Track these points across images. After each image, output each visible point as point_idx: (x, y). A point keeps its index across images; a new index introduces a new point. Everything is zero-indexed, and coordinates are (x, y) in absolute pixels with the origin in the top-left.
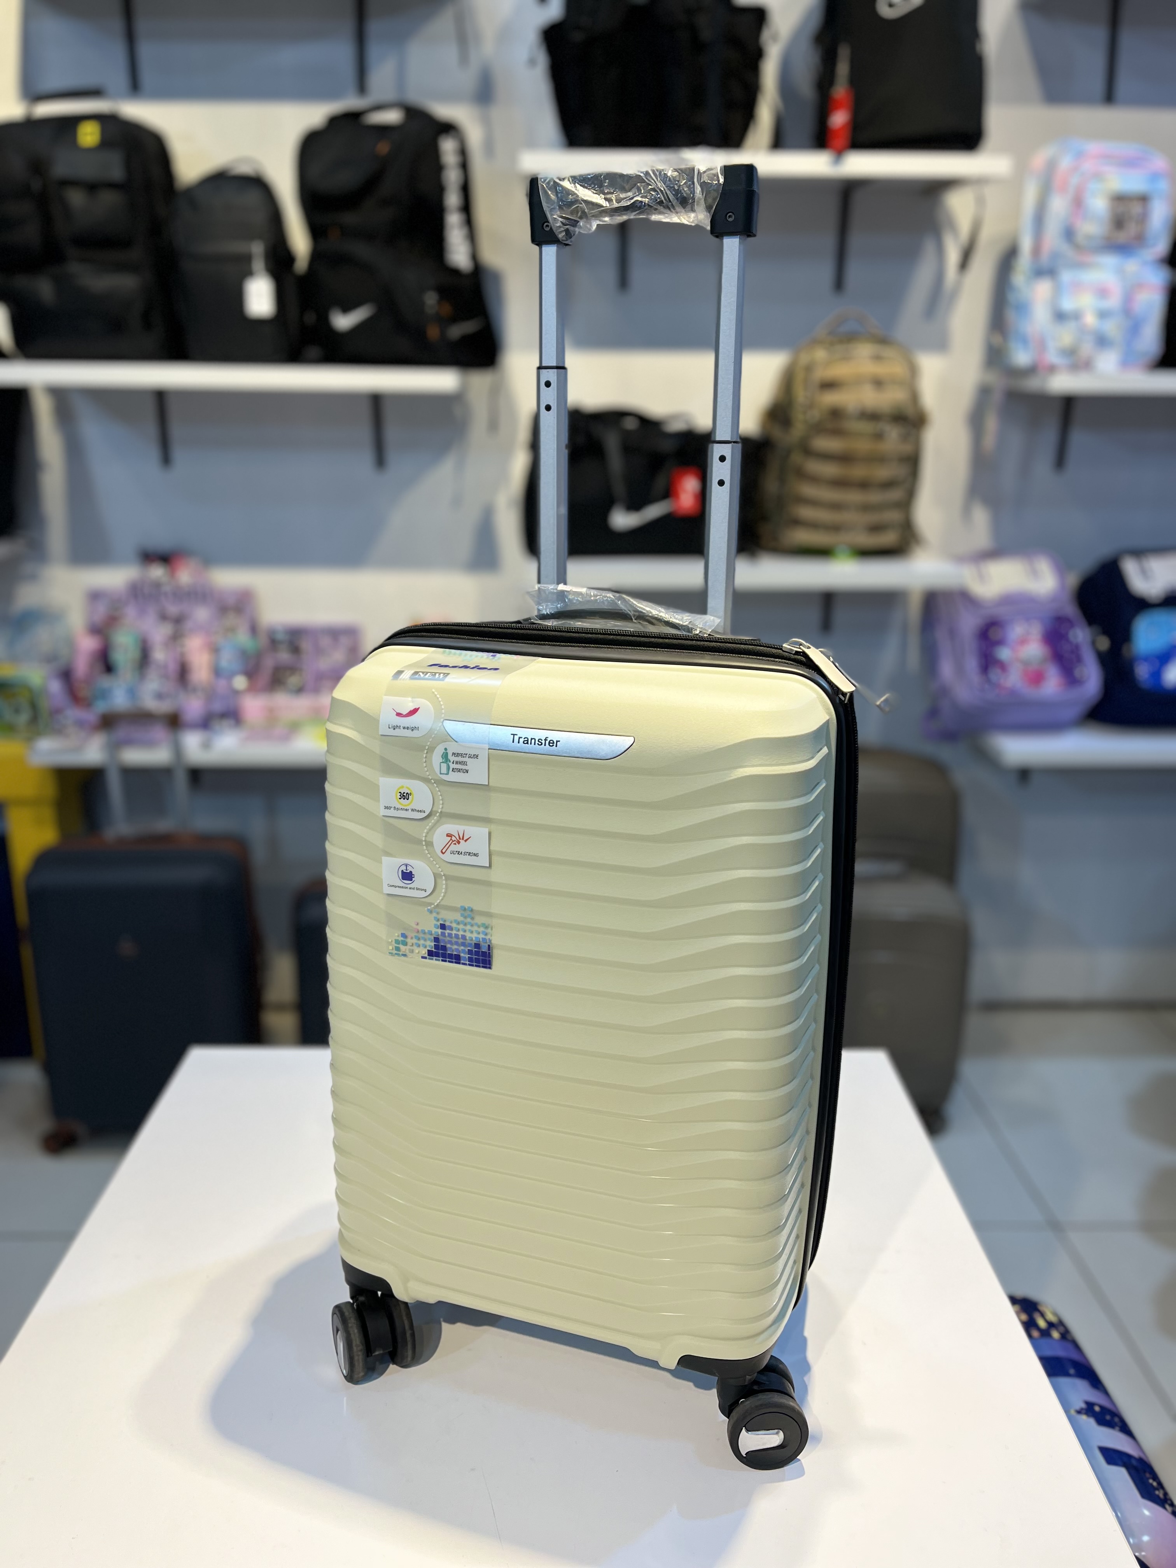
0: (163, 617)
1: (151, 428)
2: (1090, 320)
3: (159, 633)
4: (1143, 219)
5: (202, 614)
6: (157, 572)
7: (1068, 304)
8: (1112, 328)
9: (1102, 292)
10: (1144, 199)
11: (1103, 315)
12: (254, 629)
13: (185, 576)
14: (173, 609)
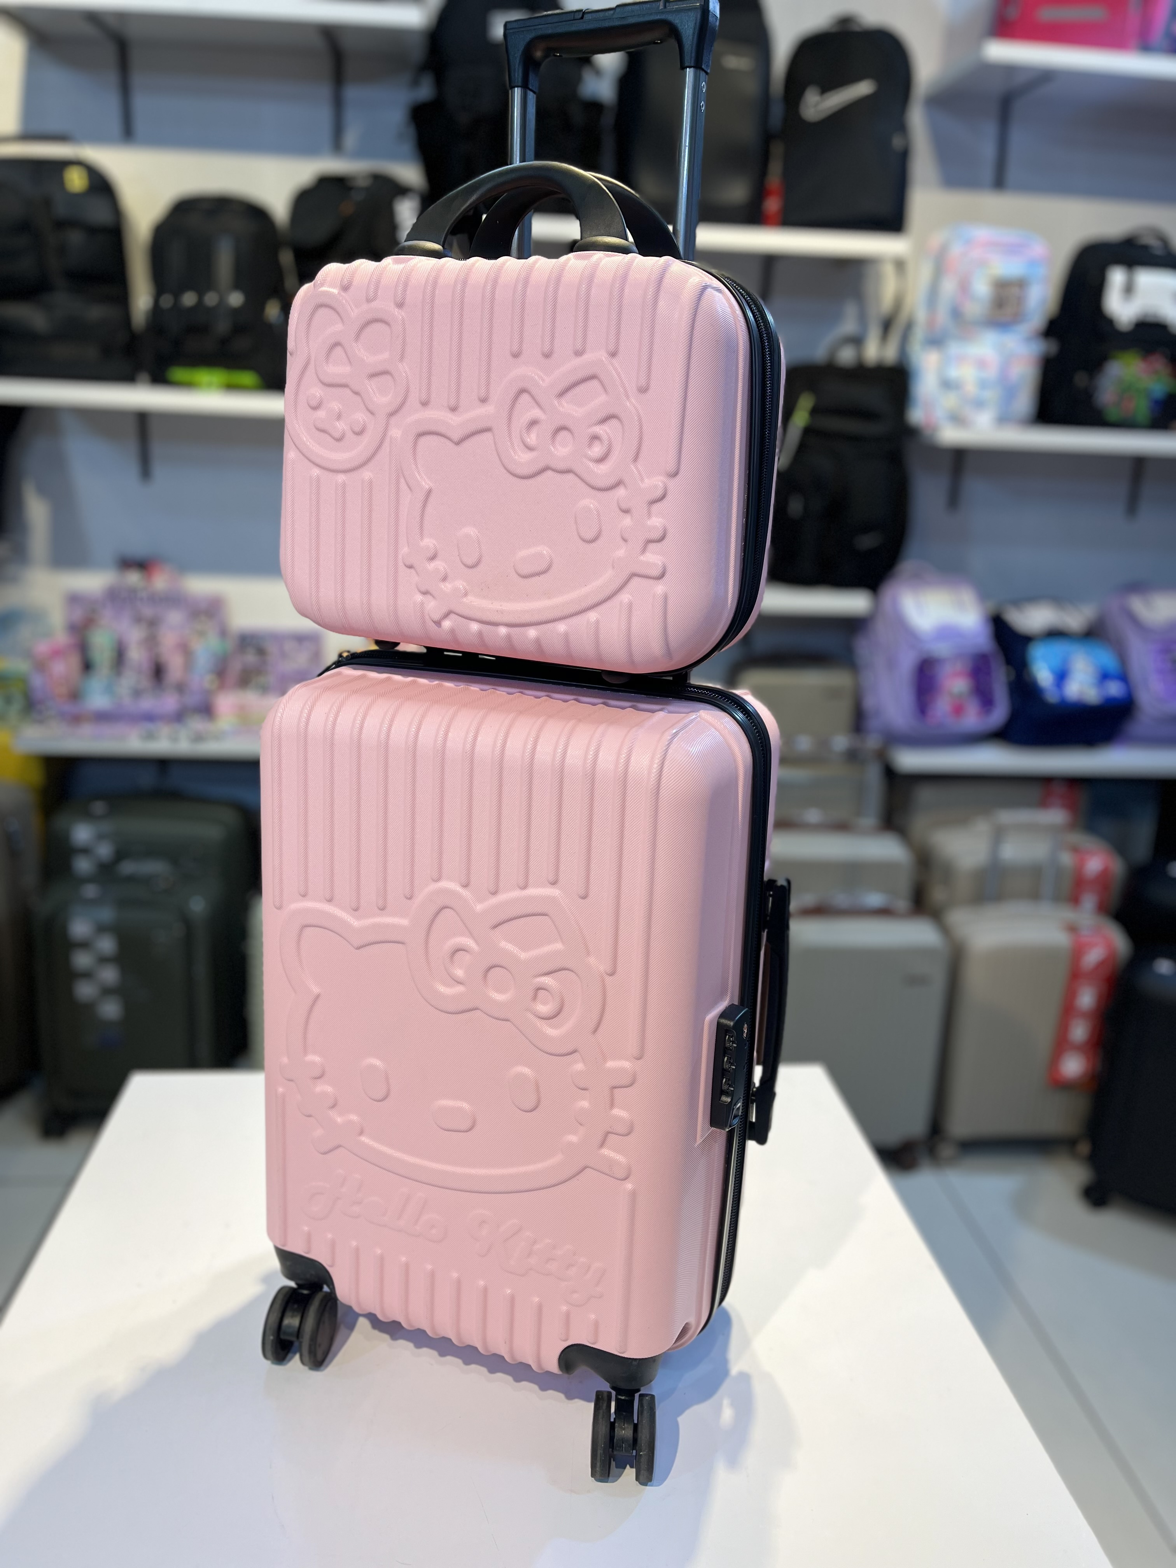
0: (138, 619)
1: (132, 446)
2: (971, 388)
3: (134, 636)
4: (1020, 301)
5: (174, 618)
6: (134, 578)
7: (954, 373)
8: (991, 395)
9: (981, 364)
10: (1021, 284)
11: (983, 384)
12: (223, 633)
13: (161, 582)
14: (148, 611)
